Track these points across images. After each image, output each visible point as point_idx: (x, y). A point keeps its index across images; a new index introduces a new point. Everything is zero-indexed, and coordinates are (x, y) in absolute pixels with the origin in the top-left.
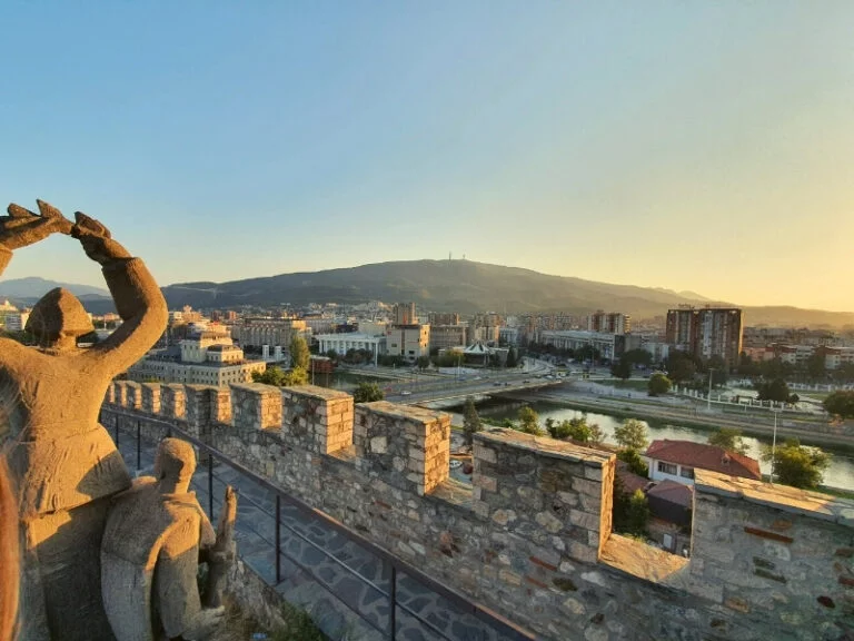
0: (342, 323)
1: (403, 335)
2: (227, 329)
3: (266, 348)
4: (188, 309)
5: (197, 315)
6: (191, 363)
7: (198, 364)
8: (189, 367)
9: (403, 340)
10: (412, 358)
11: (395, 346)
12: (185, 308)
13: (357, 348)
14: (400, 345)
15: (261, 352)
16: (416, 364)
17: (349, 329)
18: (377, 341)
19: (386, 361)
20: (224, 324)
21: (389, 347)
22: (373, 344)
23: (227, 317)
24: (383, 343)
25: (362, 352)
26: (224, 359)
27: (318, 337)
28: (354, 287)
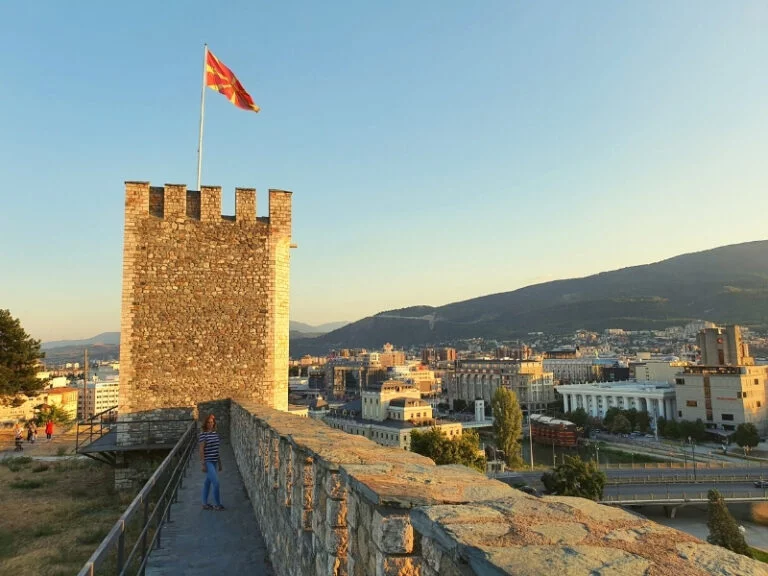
0: (610, 365)
1: (707, 384)
2: (437, 376)
3: (480, 405)
4: (389, 348)
5: (399, 355)
6: (371, 422)
7: (379, 423)
8: (368, 426)
9: (708, 394)
10: (728, 428)
11: (692, 404)
12: (385, 347)
13: (626, 406)
14: (702, 404)
15: (472, 409)
16: (732, 439)
17: (622, 374)
18: (660, 395)
19: (675, 431)
20: (434, 367)
21: (681, 405)
22: (655, 402)
23: (443, 357)
24: (670, 399)
25: (631, 415)
26: (407, 417)
27: (563, 390)
28: (656, 298)
